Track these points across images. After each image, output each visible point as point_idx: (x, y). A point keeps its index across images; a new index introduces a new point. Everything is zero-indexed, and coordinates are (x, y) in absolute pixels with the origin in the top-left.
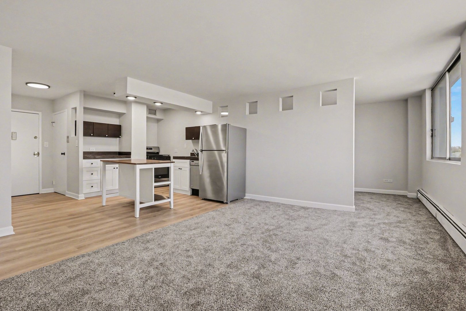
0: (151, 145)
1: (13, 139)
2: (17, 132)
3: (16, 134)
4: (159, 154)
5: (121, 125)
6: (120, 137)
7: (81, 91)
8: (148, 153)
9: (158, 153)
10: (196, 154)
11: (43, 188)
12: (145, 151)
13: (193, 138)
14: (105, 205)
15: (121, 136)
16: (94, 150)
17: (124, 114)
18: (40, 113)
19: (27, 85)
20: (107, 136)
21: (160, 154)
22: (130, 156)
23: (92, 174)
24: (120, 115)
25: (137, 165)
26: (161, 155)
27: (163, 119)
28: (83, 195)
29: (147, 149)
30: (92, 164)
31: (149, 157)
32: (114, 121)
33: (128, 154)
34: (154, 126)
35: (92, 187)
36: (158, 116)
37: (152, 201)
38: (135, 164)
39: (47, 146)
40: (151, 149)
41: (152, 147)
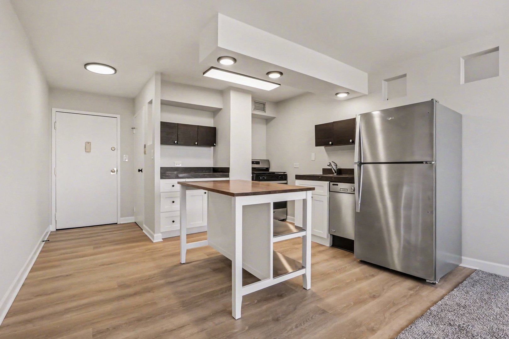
0: (258, 158)
1: (87, 151)
2: (91, 142)
3: (90, 144)
4: (268, 171)
5: (216, 128)
6: (215, 146)
7: (157, 73)
8: (253, 169)
9: (267, 169)
10: (335, 170)
11: (122, 216)
12: (250, 166)
13: (330, 143)
14: (185, 262)
15: (216, 144)
16: (180, 166)
17: (220, 109)
18: (118, 116)
19: (85, 68)
20: (196, 143)
21: (271, 171)
22: (229, 174)
23: (173, 202)
24: (215, 112)
25: (237, 198)
26: (274, 173)
27: (274, 118)
28: (160, 234)
29: (253, 163)
30: (173, 186)
31: (255, 175)
32: (206, 121)
33: (225, 171)
34: (262, 129)
35: (173, 222)
36: (269, 113)
37: (268, 277)
38: (233, 195)
39: (127, 160)
40: (258, 163)
41: (259, 161)
